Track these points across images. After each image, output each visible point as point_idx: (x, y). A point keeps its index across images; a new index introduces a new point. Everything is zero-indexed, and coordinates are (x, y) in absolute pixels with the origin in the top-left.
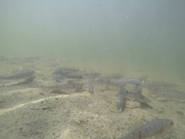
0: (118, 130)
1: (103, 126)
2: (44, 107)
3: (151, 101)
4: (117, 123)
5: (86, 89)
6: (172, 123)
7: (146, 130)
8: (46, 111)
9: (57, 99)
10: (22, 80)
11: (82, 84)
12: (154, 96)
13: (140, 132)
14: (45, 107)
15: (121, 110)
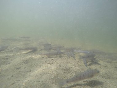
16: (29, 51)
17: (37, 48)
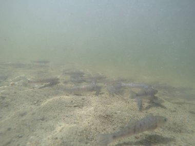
3: (164, 102)
8: (77, 108)
9: (83, 99)
14: (76, 105)
16: (44, 84)
17: (58, 79)
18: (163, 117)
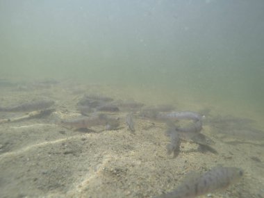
0: (169, 181)
1: (148, 177)
2: (66, 150)
3: (215, 143)
4: (167, 173)
5: (124, 125)
6: (241, 173)
7: (205, 182)
8: (68, 155)
9: (84, 140)
10: (34, 113)
11: (118, 119)
12: (220, 135)
13: (196, 185)
14: (68, 150)
15: (172, 155)
18: (237, 169)
